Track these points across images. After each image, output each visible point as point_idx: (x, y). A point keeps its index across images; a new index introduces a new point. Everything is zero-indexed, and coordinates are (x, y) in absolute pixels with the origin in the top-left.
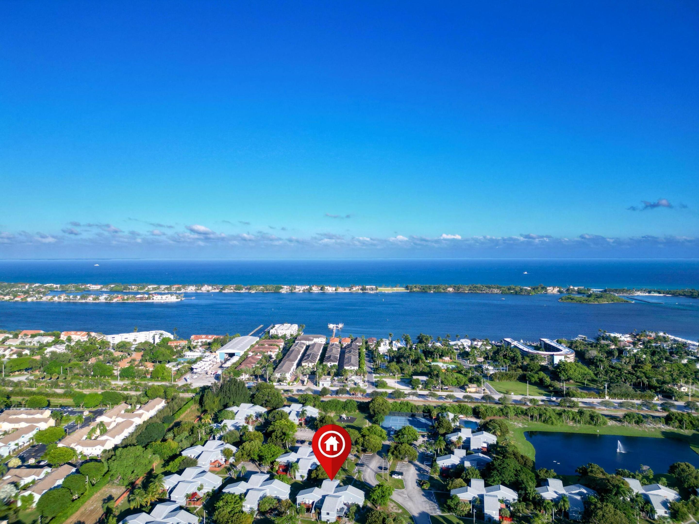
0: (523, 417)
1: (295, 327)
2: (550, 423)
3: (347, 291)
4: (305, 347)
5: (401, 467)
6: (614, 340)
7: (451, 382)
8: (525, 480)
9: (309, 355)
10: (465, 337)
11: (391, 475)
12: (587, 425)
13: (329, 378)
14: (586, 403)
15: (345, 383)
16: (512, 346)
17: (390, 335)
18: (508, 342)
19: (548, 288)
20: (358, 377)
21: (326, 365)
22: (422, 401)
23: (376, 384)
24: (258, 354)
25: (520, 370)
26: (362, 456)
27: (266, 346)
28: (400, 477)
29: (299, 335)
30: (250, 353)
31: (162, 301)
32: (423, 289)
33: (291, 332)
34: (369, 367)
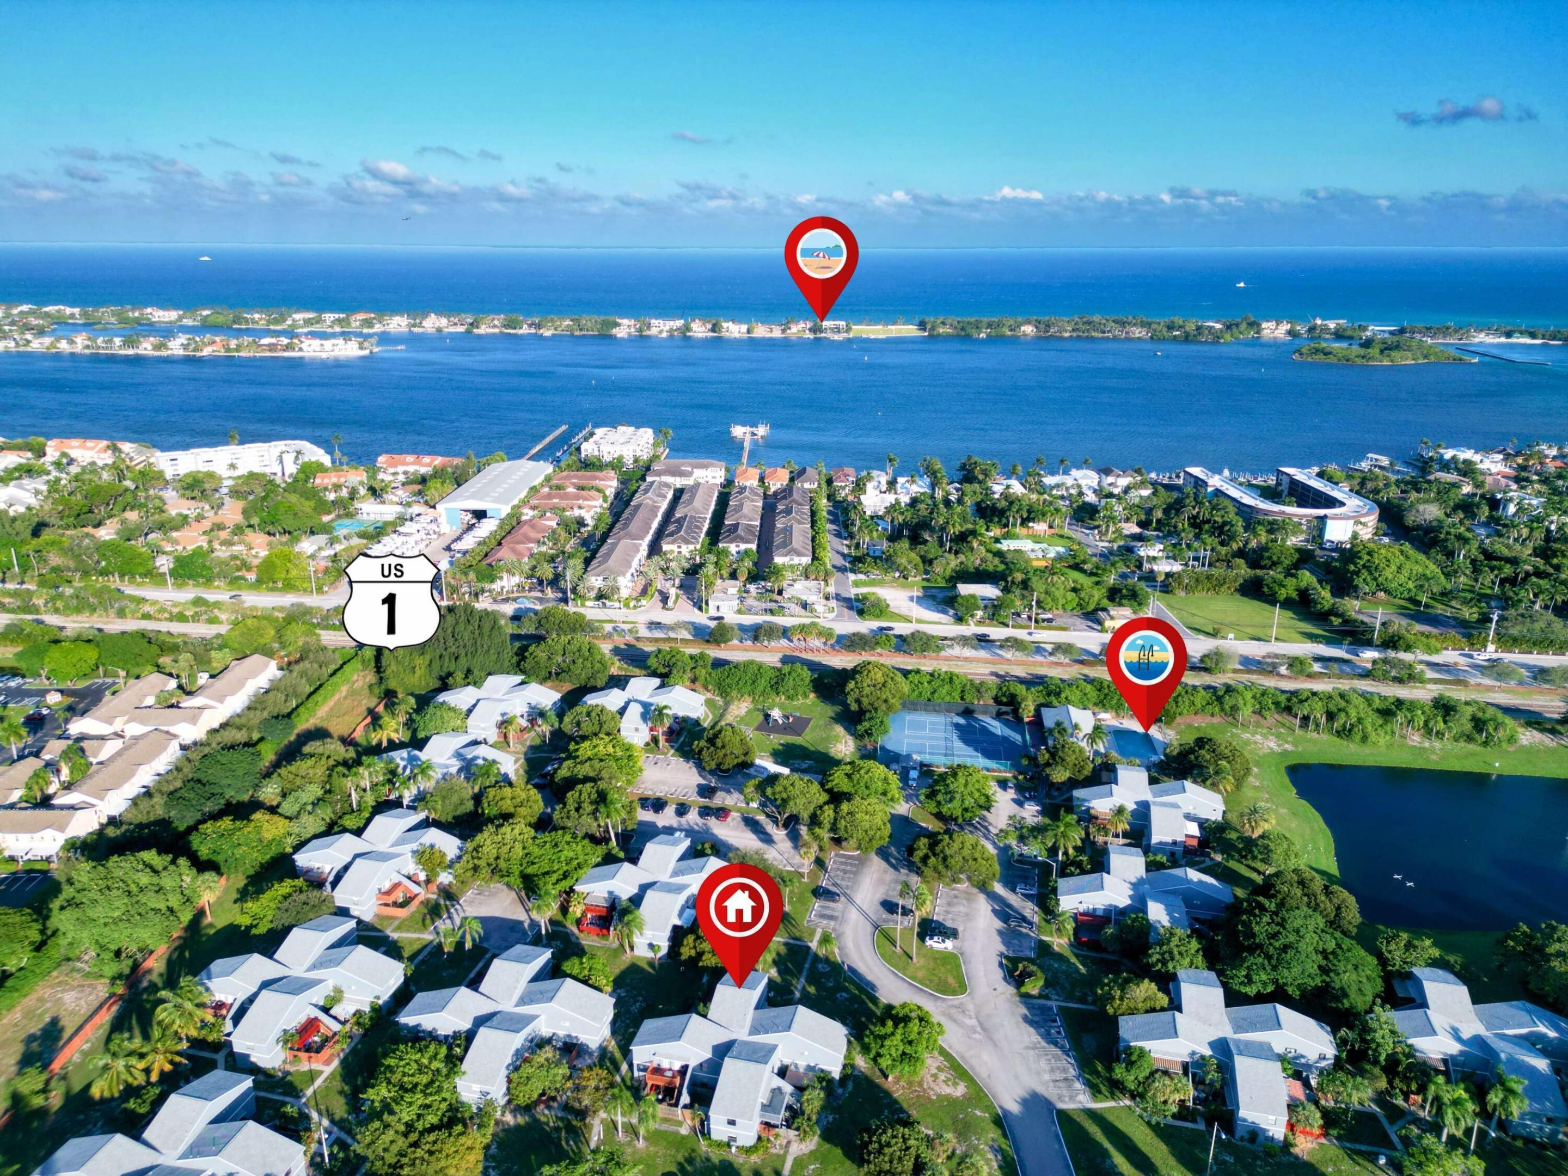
0: (1276, 716)
1: (647, 434)
2: (1358, 737)
3: (777, 333)
4: (670, 495)
5: (949, 904)
6: (1467, 470)
7: (1062, 601)
8: (1354, 987)
9: (680, 522)
10: (1083, 464)
11: (922, 936)
12: (1462, 744)
13: (733, 588)
14: (1437, 664)
15: (776, 601)
16: (1210, 489)
17: (890, 460)
18: (1196, 477)
19: (1264, 325)
20: (812, 584)
21: (726, 552)
22: (987, 662)
23: (860, 606)
24: (548, 514)
25: (1240, 561)
26: (832, 858)
27: (571, 490)
28: (949, 944)
29: (655, 458)
30: (526, 511)
31: (324, 355)
32: (963, 329)
33: (634, 451)
34: (838, 552)
